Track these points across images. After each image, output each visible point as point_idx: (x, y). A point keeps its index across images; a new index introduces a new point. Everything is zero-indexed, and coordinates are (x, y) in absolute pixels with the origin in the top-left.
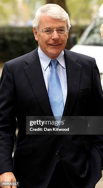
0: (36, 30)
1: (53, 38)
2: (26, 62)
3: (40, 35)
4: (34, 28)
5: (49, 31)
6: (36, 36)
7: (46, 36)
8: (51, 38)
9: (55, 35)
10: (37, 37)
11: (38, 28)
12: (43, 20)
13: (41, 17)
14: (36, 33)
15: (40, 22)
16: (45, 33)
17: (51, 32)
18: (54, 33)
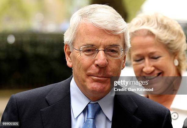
0: (69, 48)
1: (96, 62)
2: (46, 100)
3: (75, 58)
4: (67, 45)
5: (91, 49)
6: (69, 59)
7: (85, 59)
8: (93, 62)
9: (101, 58)
10: (69, 61)
11: (73, 43)
12: (82, 31)
13: (79, 25)
14: (69, 53)
15: (77, 34)
16: (83, 54)
17: (94, 53)
18: (100, 55)
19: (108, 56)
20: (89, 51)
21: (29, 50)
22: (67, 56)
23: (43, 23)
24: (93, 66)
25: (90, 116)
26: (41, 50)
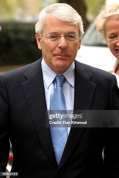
0: (39, 36)
1: (59, 45)
2: (25, 77)
3: (43, 43)
4: (37, 34)
5: (55, 36)
6: (39, 43)
7: (51, 43)
8: (57, 46)
9: (62, 42)
10: (40, 45)
11: (42, 32)
12: (48, 23)
13: (45, 19)
14: (39, 39)
15: (45, 25)
16: (49, 40)
17: (57, 39)
18: (61, 40)
19: (68, 41)
20: (53, 37)
21: (12, 36)
22: (38, 41)
23: (22, 15)
24: (57, 48)
25: (58, 85)
26: (22, 36)
